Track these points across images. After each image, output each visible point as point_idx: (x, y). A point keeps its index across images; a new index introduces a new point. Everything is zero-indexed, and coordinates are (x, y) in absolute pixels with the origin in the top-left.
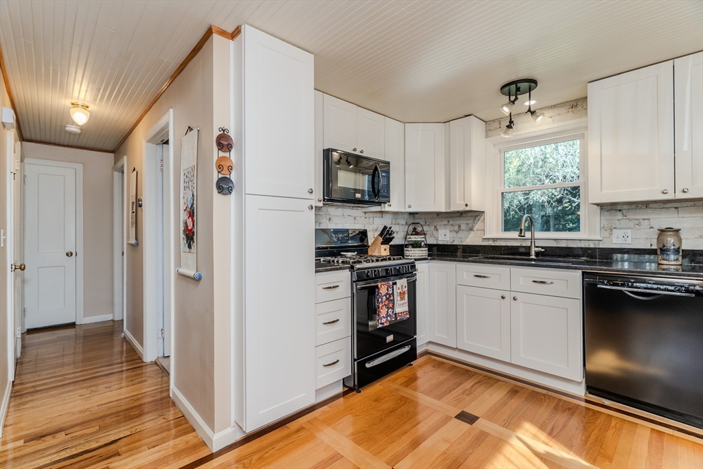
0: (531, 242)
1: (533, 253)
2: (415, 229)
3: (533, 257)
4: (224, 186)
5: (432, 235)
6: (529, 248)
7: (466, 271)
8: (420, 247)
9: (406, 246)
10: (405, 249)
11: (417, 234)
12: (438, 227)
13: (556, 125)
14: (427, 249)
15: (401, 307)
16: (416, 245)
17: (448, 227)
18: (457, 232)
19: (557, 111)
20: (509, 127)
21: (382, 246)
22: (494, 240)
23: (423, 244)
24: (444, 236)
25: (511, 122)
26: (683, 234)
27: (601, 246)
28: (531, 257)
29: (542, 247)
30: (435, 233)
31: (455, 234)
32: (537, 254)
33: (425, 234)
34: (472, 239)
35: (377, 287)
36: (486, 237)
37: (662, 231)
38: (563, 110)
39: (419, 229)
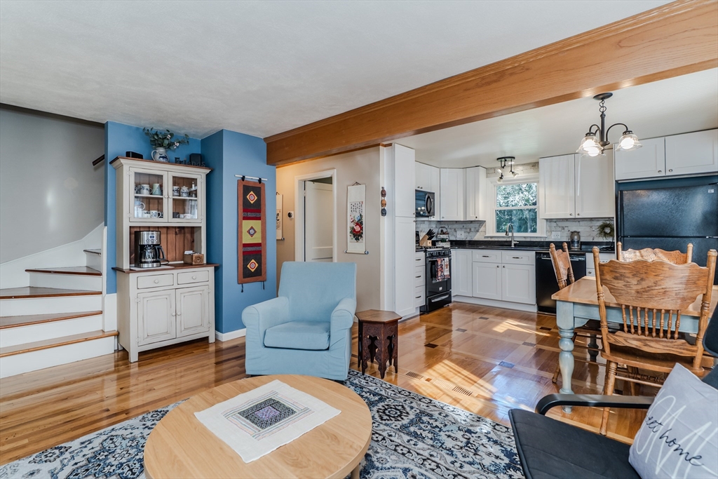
0: (512, 238)
1: (513, 244)
2: (442, 231)
3: (513, 246)
4: (384, 213)
5: (453, 235)
6: (511, 242)
7: (477, 253)
8: (446, 242)
11: (444, 234)
12: (456, 229)
13: (525, 175)
14: (450, 243)
15: (446, 273)
16: (443, 241)
17: (463, 229)
18: (469, 233)
19: (526, 167)
20: (501, 178)
21: (428, 241)
22: (491, 237)
23: (447, 240)
24: (461, 235)
25: (502, 176)
26: (581, 234)
27: (547, 240)
29: (518, 241)
30: (454, 233)
31: (467, 234)
32: (515, 245)
33: (448, 234)
34: (478, 237)
35: (437, 261)
36: (487, 235)
37: (572, 232)
38: (528, 167)
39: (445, 230)
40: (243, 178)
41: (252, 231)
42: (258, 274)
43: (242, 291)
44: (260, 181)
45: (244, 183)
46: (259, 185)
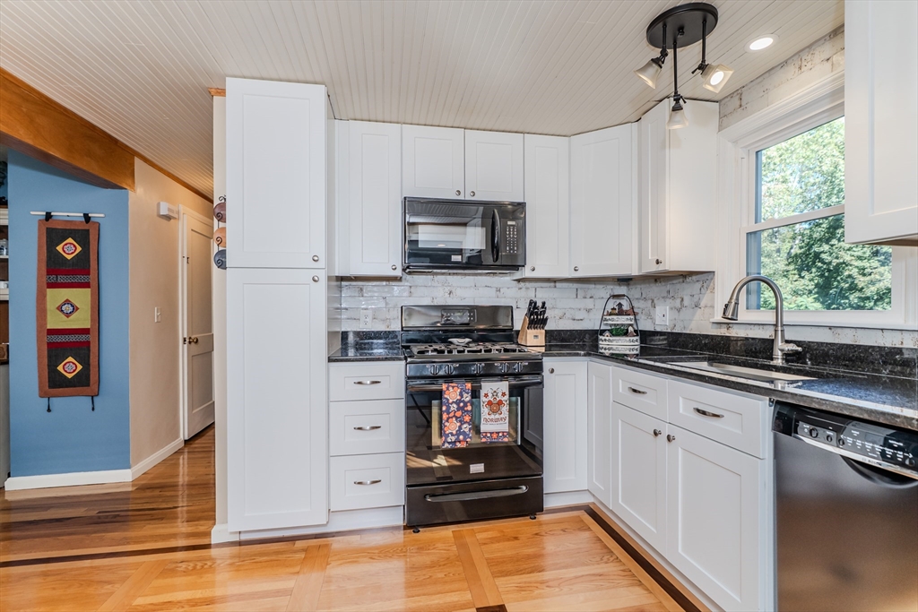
0: (776, 331)
1: (778, 354)
2: (620, 305)
3: (779, 362)
5: (649, 316)
8: (626, 333)
9: (602, 332)
10: (600, 337)
11: (621, 313)
12: (655, 301)
14: (638, 338)
16: (620, 332)
17: (669, 301)
18: (679, 310)
21: (529, 331)
23: (631, 329)
24: (662, 317)
28: (774, 363)
29: (798, 343)
30: (651, 311)
31: (677, 314)
32: (788, 356)
33: (635, 314)
34: (699, 323)
36: (715, 320)
40: (48, 216)
41: (67, 308)
42: (85, 383)
43: (49, 410)
44: (87, 218)
45: (50, 224)
46: (86, 227)
